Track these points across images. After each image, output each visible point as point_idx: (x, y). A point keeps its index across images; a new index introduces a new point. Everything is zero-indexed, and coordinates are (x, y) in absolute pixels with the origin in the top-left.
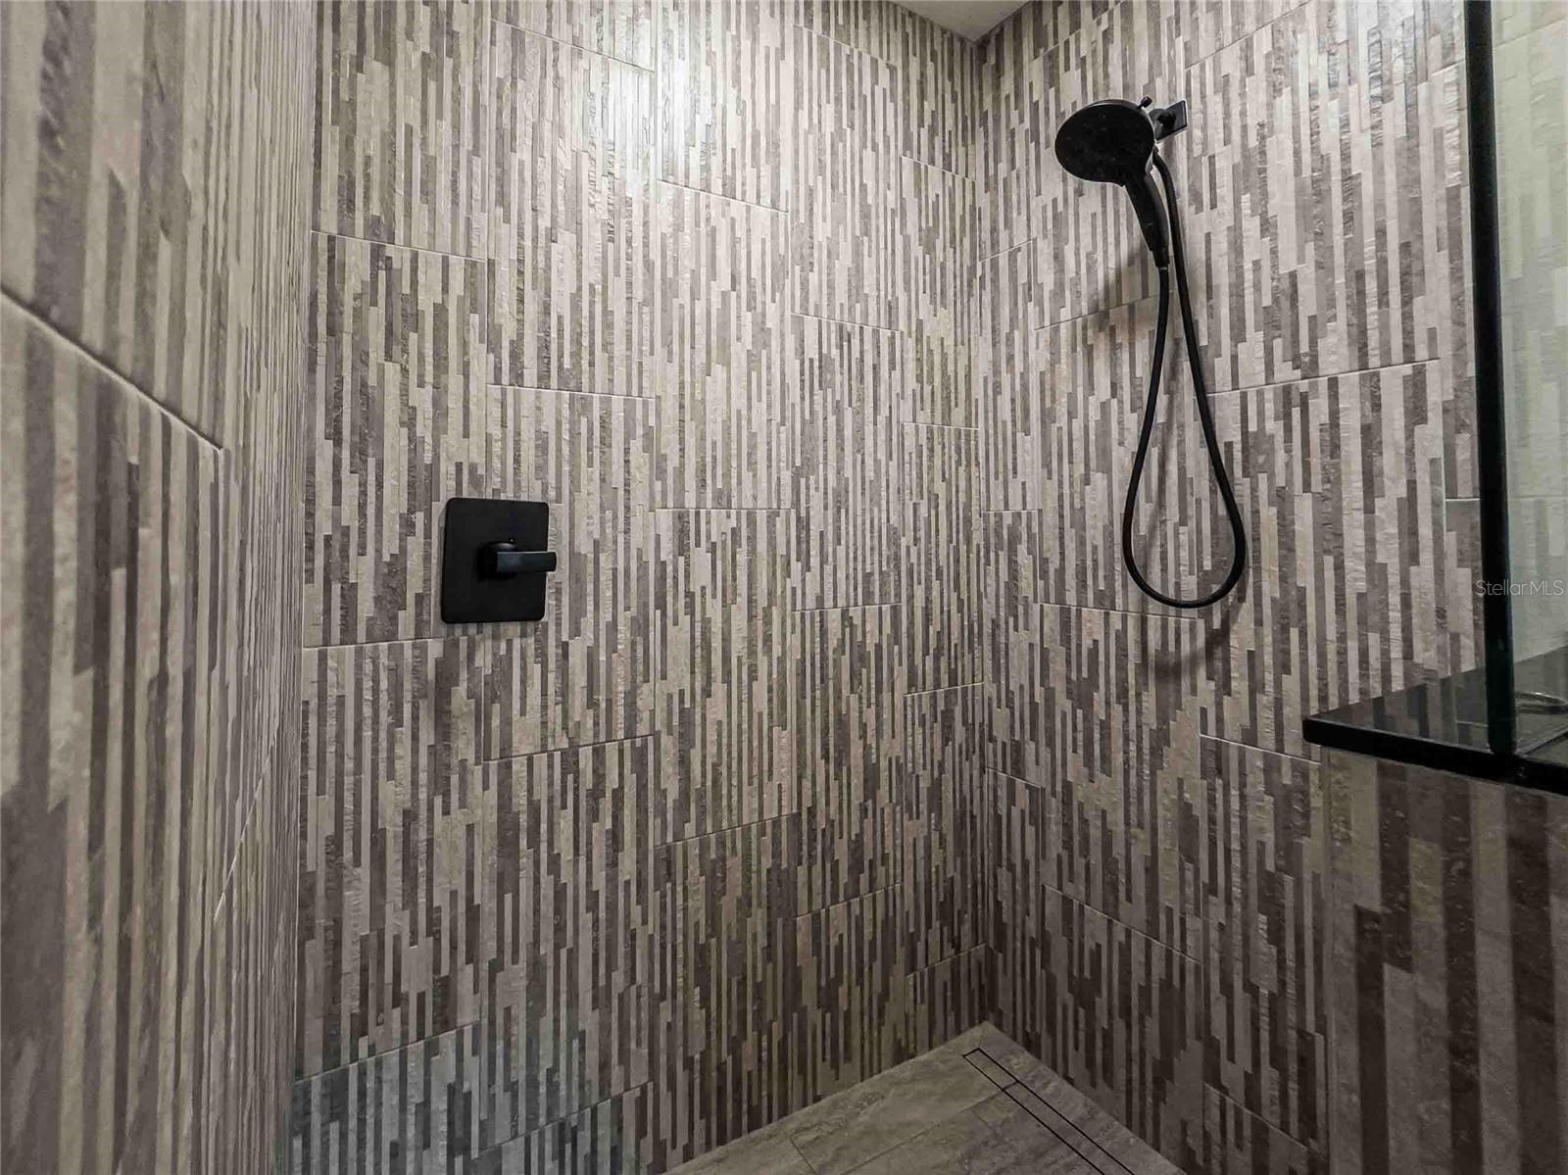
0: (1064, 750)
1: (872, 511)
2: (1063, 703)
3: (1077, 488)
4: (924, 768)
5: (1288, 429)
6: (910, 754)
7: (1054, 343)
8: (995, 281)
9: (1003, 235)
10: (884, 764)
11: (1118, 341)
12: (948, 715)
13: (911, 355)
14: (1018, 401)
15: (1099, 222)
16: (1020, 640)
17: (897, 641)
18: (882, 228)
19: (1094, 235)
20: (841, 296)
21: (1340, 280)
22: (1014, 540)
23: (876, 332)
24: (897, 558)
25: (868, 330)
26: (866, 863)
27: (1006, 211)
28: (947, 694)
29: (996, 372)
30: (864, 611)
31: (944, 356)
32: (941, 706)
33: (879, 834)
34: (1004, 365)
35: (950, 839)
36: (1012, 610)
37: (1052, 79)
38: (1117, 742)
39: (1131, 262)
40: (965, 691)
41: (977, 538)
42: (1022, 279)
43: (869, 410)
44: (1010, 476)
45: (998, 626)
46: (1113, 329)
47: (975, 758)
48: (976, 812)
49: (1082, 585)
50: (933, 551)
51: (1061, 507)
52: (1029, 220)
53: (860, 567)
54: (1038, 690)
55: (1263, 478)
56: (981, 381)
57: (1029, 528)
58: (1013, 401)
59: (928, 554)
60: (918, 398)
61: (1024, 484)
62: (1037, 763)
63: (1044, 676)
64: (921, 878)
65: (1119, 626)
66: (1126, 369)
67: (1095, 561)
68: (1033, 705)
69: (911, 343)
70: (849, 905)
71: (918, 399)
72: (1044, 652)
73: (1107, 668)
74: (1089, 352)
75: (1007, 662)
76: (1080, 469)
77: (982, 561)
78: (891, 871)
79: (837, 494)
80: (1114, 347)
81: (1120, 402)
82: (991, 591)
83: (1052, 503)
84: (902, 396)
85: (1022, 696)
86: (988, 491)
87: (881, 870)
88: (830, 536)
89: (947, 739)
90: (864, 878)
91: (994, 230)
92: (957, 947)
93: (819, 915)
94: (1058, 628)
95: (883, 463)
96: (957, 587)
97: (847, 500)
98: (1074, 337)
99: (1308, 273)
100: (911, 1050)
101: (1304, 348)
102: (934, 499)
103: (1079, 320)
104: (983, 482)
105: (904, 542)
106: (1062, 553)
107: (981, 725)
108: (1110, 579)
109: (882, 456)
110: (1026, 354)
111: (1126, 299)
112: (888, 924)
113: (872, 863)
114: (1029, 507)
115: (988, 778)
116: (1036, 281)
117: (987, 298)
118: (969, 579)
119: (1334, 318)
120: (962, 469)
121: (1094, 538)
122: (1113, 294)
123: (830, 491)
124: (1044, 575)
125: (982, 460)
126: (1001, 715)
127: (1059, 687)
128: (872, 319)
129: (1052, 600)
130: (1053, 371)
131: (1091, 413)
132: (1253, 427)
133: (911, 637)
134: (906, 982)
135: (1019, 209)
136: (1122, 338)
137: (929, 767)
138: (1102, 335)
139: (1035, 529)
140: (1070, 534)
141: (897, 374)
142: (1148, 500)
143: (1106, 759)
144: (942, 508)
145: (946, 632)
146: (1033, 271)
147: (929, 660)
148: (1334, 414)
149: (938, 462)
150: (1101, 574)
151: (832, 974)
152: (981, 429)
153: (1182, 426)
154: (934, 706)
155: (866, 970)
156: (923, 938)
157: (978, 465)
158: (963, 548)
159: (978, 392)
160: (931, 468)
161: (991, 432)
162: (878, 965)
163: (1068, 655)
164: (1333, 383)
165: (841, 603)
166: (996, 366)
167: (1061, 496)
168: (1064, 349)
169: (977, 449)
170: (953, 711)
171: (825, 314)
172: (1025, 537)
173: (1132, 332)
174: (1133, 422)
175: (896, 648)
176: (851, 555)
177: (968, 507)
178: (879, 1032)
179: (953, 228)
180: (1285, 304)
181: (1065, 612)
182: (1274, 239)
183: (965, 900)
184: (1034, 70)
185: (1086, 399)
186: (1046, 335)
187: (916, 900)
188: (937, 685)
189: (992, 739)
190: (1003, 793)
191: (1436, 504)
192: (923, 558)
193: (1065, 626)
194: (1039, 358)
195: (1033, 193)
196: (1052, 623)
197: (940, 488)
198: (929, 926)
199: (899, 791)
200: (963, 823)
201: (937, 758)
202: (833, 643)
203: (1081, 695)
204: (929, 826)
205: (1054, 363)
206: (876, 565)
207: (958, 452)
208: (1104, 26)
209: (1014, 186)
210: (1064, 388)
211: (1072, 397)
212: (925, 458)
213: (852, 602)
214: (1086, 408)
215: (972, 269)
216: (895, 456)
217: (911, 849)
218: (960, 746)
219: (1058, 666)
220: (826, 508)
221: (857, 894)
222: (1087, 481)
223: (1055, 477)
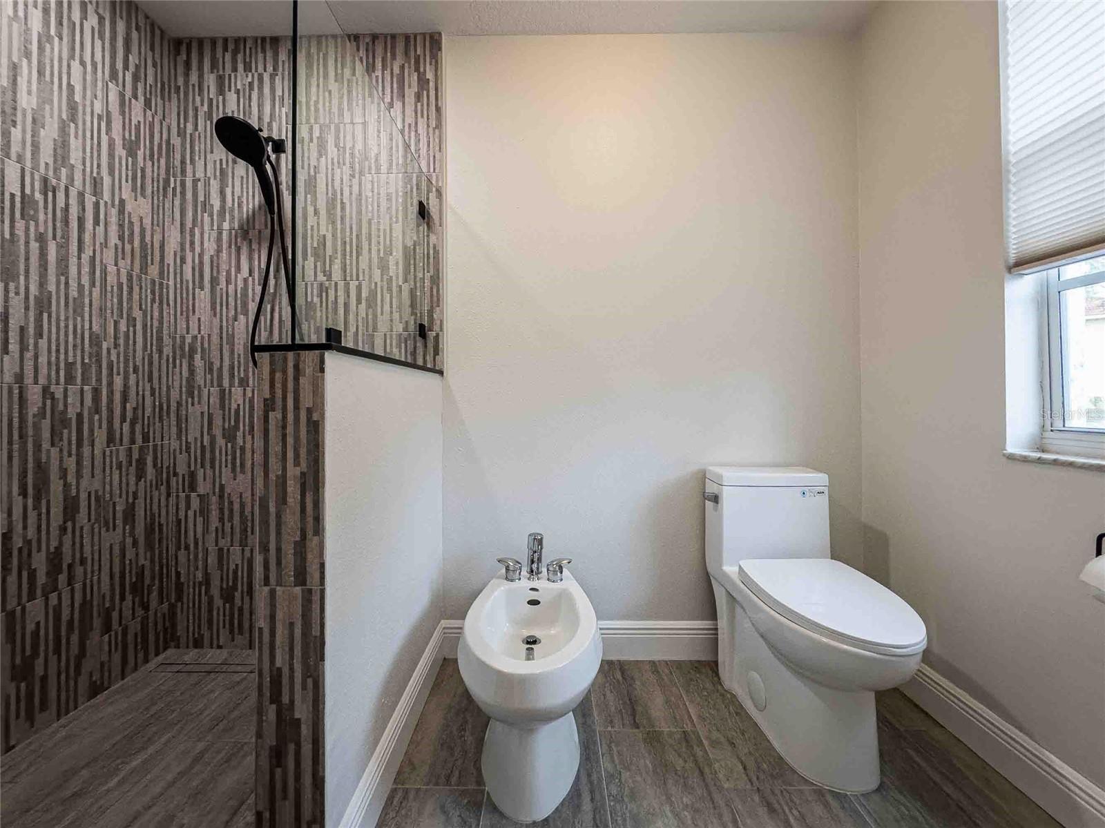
0: (220, 467)
1: (75, 319)
2: (220, 441)
3: (230, 322)
4: (120, 497)
5: (321, 302)
6: (108, 487)
7: (219, 239)
8: (183, 193)
9: (189, 168)
10: (83, 496)
11: (253, 247)
12: (141, 463)
13: (114, 219)
14: (197, 269)
15: (245, 180)
16: (195, 412)
17: (97, 411)
18: (88, 124)
19: (242, 188)
20: (46, 156)
21: (339, 243)
22: (193, 350)
23: (81, 195)
24: (99, 355)
25: (73, 193)
26: (65, 567)
27: (191, 153)
28: (141, 449)
29: (183, 249)
30: (66, 390)
31: (143, 230)
32: (135, 456)
33: (78, 545)
34: (188, 246)
35: (142, 540)
36: (191, 394)
37: (221, 91)
38: (248, 455)
39: (260, 207)
40: (155, 446)
41: (167, 350)
42: (201, 198)
43: (74, 247)
44: (191, 314)
45: (182, 405)
46: (251, 240)
47: (163, 488)
48: (163, 521)
49: (232, 376)
50: (131, 354)
51: (221, 333)
52: (205, 164)
53: (62, 357)
54: (206, 438)
55: (312, 322)
56: (172, 253)
57: (202, 344)
58: (193, 269)
59: (126, 356)
60: (120, 250)
61: (199, 319)
62: (205, 480)
63: (210, 428)
64: (117, 569)
65: (250, 395)
66: (256, 263)
67: (239, 362)
68: (203, 447)
69: (114, 212)
70: (47, 599)
71: (119, 253)
72: (210, 416)
73: (244, 417)
74: (238, 250)
75: (186, 426)
76: (232, 313)
77: (171, 366)
78: (89, 569)
79: (38, 300)
80: (251, 251)
81: (253, 279)
82: (177, 384)
83: (216, 331)
84: (105, 244)
85: (196, 444)
86: (176, 322)
87: (79, 570)
88: (31, 330)
89: (140, 475)
90: (62, 578)
91: (183, 162)
92: (146, 607)
93: (13, 612)
94: (218, 401)
95: (87, 288)
96: (150, 380)
97: (50, 307)
98: (230, 240)
99: (329, 237)
100: (106, 683)
101: (328, 269)
102: (132, 321)
103: (233, 231)
104: (172, 317)
105: (105, 345)
106: (221, 359)
107: (168, 468)
108: (246, 371)
109: (85, 281)
110: (202, 243)
111: (257, 227)
112: (86, 605)
113: (70, 566)
114: (202, 333)
115: (172, 500)
116: (209, 202)
117: (177, 203)
118: (160, 376)
119: (336, 258)
120: (156, 305)
121: (239, 349)
122: (251, 221)
123: (32, 298)
124: (211, 370)
125: (172, 303)
126: (182, 459)
127: (218, 432)
128: (78, 182)
129: (215, 384)
130: (218, 256)
131: (239, 283)
132: (309, 300)
133: (111, 411)
134: (101, 642)
135: (200, 156)
136: (255, 246)
137: (124, 496)
138: (245, 243)
139: (206, 345)
140: (226, 348)
141: (101, 229)
142: (265, 331)
143: (242, 465)
144: (139, 327)
145: (141, 407)
146: (207, 195)
147: (126, 427)
148: (336, 297)
149: (136, 297)
150: (242, 369)
151: (28, 653)
152: (171, 283)
153: (280, 295)
154: (130, 455)
155: (64, 641)
156: (117, 608)
157: (168, 305)
158: (156, 356)
159: (170, 259)
160: (130, 299)
161: (178, 286)
162: (75, 638)
163: (224, 415)
164: (336, 283)
165: (42, 381)
166: (182, 245)
167: (221, 327)
168: (225, 246)
169: (168, 295)
170: (146, 459)
171: (28, 164)
172: (199, 350)
173: (259, 244)
174: (259, 289)
175: (97, 417)
176: (54, 348)
177: (160, 330)
178: (76, 683)
179: (152, 149)
180: (322, 247)
181: (223, 392)
182: (318, 219)
183: (153, 578)
184: (211, 80)
185: (236, 276)
186: (214, 234)
187: (112, 585)
188: (133, 441)
189: (175, 474)
190: (182, 505)
191: (363, 334)
192: (122, 359)
193: (222, 399)
194: (210, 247)
195: (208, 150)
196: (215, 400)
197: (137, 314)
198: (123, 598)
199: (98, 514)
200: (153, 530)
201: (132, 488)
202: (32, 410)
203: (230, 435)
204: (124, 533)
205: (219, 251)
206: (79, 358)
207: (153, 292)
208: (250, 79)
209: (197, 142)
210: (224, 267)
211: (229, 272)
212: (125, 293)
213: (54, 381)
214: (236, 280)
215: (167, 181)
216: (98, 284)
217: (108, 552)
218: (151, 481)
219: (218, 421)
220: (27, 308)
221: (55, 589)
222: (236, 319)
223: (218, 315)
